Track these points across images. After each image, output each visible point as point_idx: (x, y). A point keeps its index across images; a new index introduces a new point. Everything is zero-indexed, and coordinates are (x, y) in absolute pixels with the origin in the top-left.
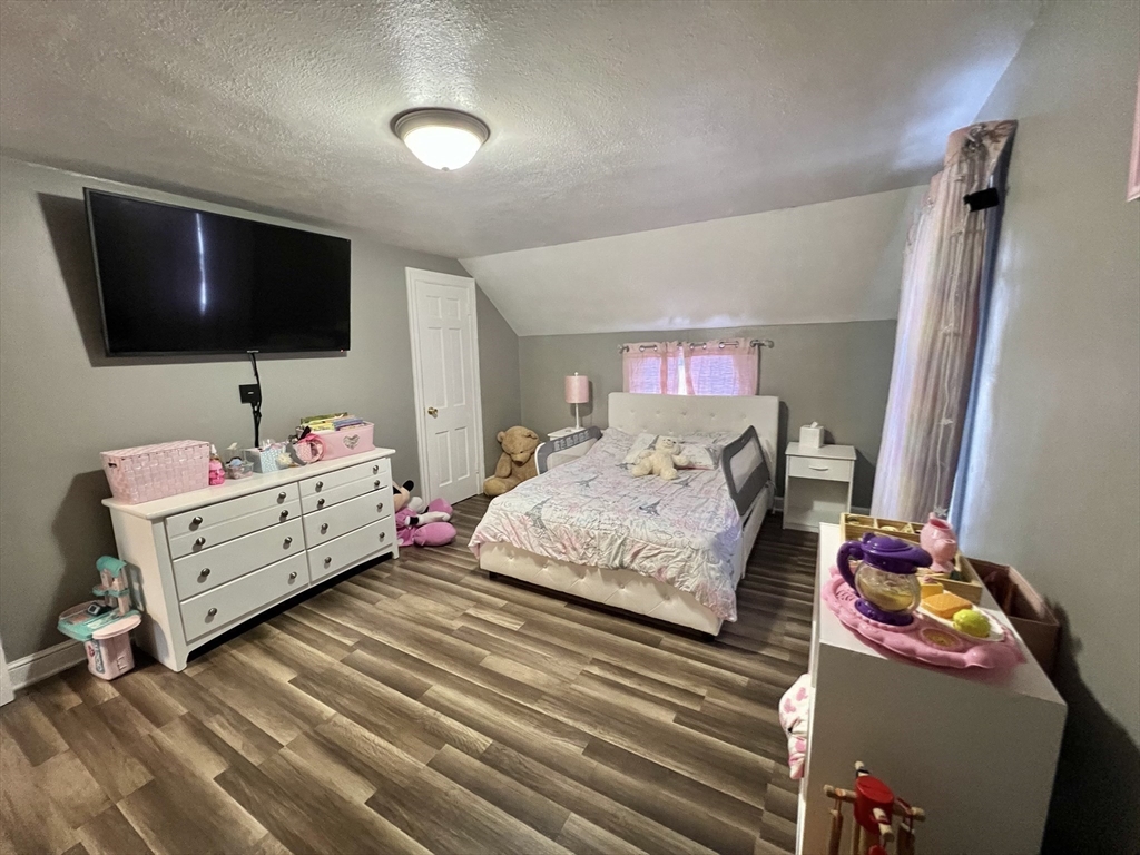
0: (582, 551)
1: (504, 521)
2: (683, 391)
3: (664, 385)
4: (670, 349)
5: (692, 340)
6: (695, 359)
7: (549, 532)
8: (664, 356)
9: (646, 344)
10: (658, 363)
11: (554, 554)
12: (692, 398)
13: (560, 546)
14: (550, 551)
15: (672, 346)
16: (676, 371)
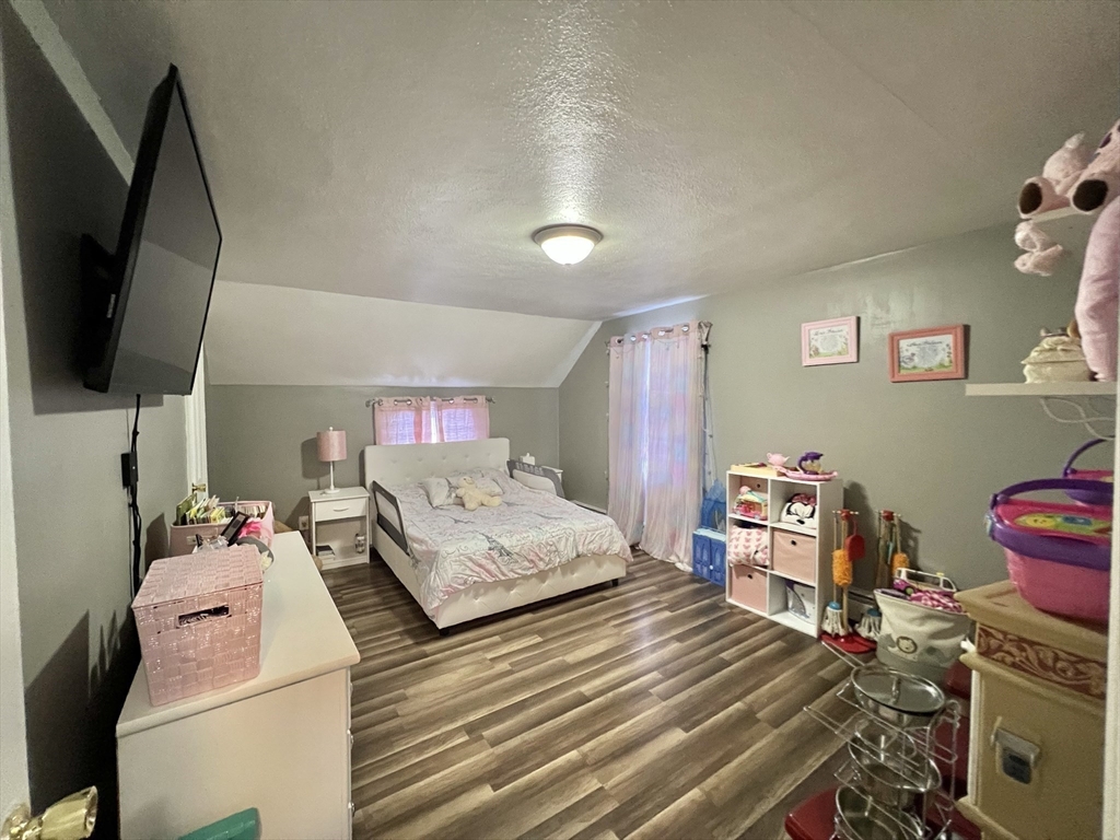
0: (547, 559)
1: (470, 564)
2: (435, 439)
3: (418, 435)
4: (425, 403)
5: (442, 395)
6: (445, 412)
7: (515, 556)
8: (418, 410)
9: (401, 398)
10: (410, 416)
11: (524, 572)
12: (442, 443)
13: (526, 563)
14: (519, 571)
15: (426, 401)
16: (429, 424)
